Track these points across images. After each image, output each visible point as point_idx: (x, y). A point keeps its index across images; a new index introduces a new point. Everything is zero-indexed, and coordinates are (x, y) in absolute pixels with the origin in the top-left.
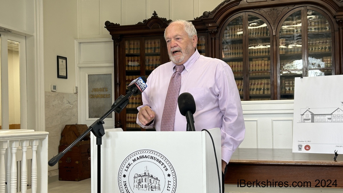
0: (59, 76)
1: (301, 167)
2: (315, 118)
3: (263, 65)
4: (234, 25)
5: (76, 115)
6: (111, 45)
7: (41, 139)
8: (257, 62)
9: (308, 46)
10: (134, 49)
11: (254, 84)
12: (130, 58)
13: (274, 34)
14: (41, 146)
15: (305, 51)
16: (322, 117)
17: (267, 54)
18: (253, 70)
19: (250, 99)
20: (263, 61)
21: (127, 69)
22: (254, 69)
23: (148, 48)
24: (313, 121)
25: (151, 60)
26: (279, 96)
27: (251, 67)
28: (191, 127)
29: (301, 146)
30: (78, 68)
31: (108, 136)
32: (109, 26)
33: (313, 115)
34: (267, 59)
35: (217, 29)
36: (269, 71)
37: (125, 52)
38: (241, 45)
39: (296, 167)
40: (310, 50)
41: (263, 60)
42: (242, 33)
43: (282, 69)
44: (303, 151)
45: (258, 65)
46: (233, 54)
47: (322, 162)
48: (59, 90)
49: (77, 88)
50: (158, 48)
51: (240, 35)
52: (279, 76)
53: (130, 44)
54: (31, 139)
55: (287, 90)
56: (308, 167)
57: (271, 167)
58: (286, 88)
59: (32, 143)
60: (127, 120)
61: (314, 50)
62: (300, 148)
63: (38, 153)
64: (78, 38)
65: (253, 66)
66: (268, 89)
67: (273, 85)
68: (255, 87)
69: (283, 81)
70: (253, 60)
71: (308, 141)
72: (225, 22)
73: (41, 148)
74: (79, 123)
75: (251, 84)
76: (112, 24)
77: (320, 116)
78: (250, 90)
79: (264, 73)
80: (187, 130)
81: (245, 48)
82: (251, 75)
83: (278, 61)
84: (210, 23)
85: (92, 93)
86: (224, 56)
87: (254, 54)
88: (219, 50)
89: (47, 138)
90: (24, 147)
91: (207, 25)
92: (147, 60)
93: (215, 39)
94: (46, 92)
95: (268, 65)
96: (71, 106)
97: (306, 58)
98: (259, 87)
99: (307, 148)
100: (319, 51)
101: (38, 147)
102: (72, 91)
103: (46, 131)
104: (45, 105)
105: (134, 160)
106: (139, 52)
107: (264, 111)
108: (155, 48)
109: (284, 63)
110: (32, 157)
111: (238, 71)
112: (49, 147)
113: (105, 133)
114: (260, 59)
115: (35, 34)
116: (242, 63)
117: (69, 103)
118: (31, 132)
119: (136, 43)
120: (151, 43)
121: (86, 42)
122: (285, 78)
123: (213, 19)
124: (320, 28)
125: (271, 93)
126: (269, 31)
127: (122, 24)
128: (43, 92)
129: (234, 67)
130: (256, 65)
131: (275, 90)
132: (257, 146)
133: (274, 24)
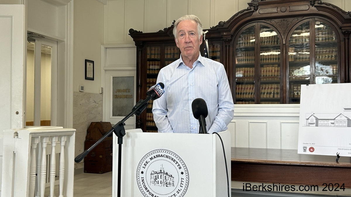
0: (86, 78)
1: (306, 167)
2: (319, 122)
3: (273, 71)
4: (247, 34)
5: (101, 114)
6: (135, 50)
7: (68, 135)
8: (268, 68)
9: (315, 54)
10: (155, 54)
11: (265, 88)
12: (151, 62)
13: (284, 43)
14: (69, 142)
15: (313, 59)
16: (326, 122)
17: (277, 61)
18: (264, 76)
19: (261, 102)
20: (273, 68)
21: (148, 73)
22: (265, 74)
23: (167, 54)
24: (317, 125)
26: (287, 100)
27: (262, 72)
28: (203, 130)
29: (306, 148)
30: (104, 70)
31: (128, 136)
32: (133, 33)
33: (317, 119)
34: (277, 66)
35: (231, 37)
36: (278, 77)
37: (147, 57)
38: (253, 52)
39: (301, 167)
40: (318, 58)
41: (273, 66)
42: (254, 40)
43: (291, 75)
44: (308, 152)
45: (269, 71)
46: (245, 60)
47: (325, 164)
48: (86, 90)
49: (102, 89)
51: (252, 43)
52: (288, 82)
53: (151, 50)
54: (59, 135)
55: (296, 94)
56: (312, 167)
57: (278, 166)
58: (295, 93)
59: (61, 139)
60: (147, 119)
61: (321, 58)
62: (304, 150)
63: (66, 147)
64: (105, 44)
65: (264, 71)
66: (277, 93)
67: (283, 89)
68: (266, 91)
69: (292, 86)
70: (264, 66)
71: (312, 144)
72: (239, 31)
73: (69, 143)
74: (103, 121)
75: (262, 89)
76: (136, 31)
77: (324, 121)
78: (261, 93)
79: (273, 78)
80: (200, 133)
81: (257, 55)
82: (262, 80)
83: (287, 67)
84: (225, 32)
85: (116, 94)
86: (237, 62)
87: (265, 60)
88: (233, 56)
89: (74, 134)
90: (53, 143)
91: (222, 34)
93: (229, 46)
94: (74, 92)
95: (278, 71)
96: (97, 105)
97: (313, 65)
98: (269, 91)
99: (311, 150)
100: (326, 60)
101: (66, 142)
102: (98, 91)
103: (74, 128)
104: (74, 104)
105: (151, 159)
106: (159, 57)
107: (273, 114)
108: (174, 54)
109: (292, 70)
110: (60, 151)
111: (250, 76)
112: (76, 142)
113: (125, 134)
114: (270, 65)
115: (66, 40)
116: (254, 69)
117: (95, 102)
118: (60, 129)
119: (157, 49)
120: (170, 49)
121: (112, 47)
122: (294, 84)
123: (228, 28)
124: (327, 38)
125: (281, 97)
126: (279, 40)
127: (144, 32)
128: (72, 92)
129: (246, 73)
130: (266, 71)
131: (284, 95)
132: (267, 146)
133: (284, 34)
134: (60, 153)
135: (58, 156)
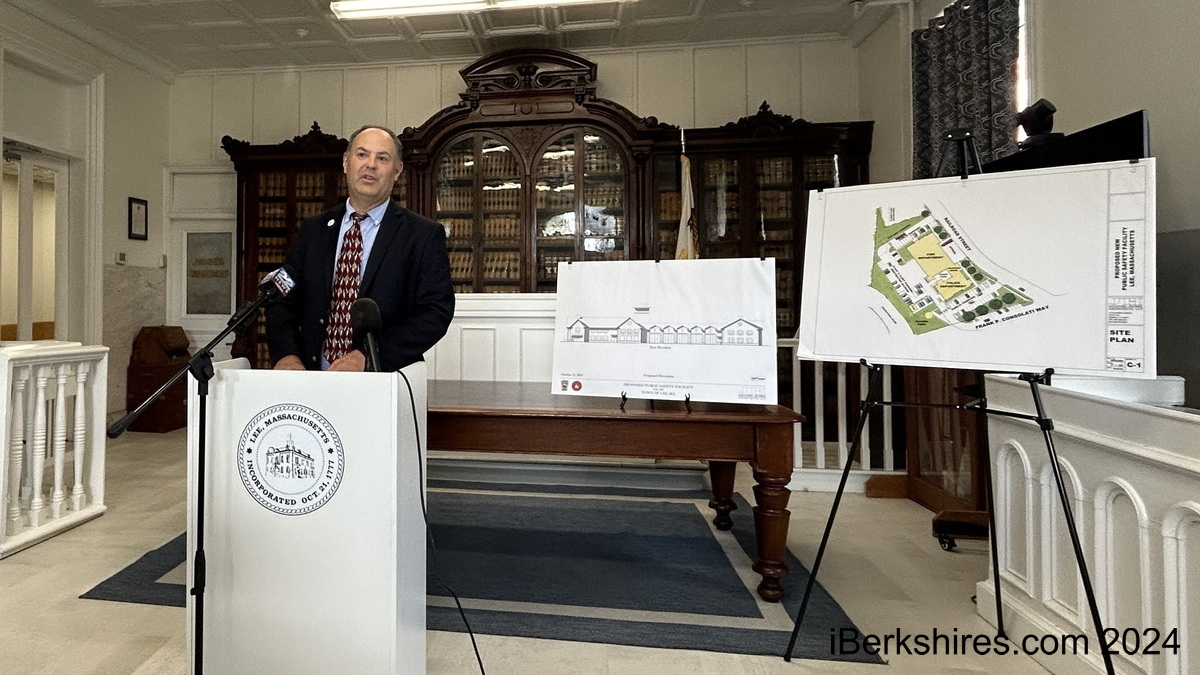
0: (132, 236)
2: (592, 334)
3: (508, 227)
4: (458, 153)
5: (162, 310)
6: (233, 181)
7: (93, 361)
8: (497, 220)
10: (275, 188)
11: (493, 260)
12: (267, 203)
13: (528, 173)
14: (95, 373)
15: (581, 197)
16: (602, 334)
17: (515, 207)
18: (490, 235)
21: (261, 225)
22: (492, 233)
23: (301, 189)
24: (587, 340)
25: (306, 209)
26: (534, 283)
27: (487, 228)
29: (567, 382)
30: (168, 220)
32: (229, 144)
33: (587, 329)
34: (514, 217)
35: (428, 159)
36: (517, 238)
37: (258, 193)
38: (470, 188)
41: (507, 218)
42: (471, 163)
43: (541, 232)
44: (570, 392)
45: (500, 227)
46: (455, 205)
47: (601, 413)
48: (130, 262)
49: (165, 257)
50: (320, 188)
52: (534, 247)
53: (267, 180)
54: (73, 361)
55: (549, 271)
58: (547, 269)
59: (76, 369)
61: (594, 203)
62: (564, 386)
63: (88, 385)
64: (170, 165)
65: (490, 227)
66: (515, 270)
67: (525, 262)
68: (494, 265)
69: (542, 256)
70: (491, 217)
71: (578, 375)
72: (444, 144)
73: (94, 377)
74: (169, 323)
75: (487, 260)
76: (236, 141)
77: (599, 331)
78: (485, 270)
79: (509, 241)
81: (477, 191)
82: (487, 243)
83: (534, 220)
84: (415, 148)
85: (193, 268)
86: (439, 207)
88: (432, 196)
89: (106, 358)
90: (61, 376)
91: (410, 152)
92: (299, 210)
93: (424, 175)
94: (105, 266)
95: (516, 227)
96: (154, 291)
98: (500, 265)
99: (577, 387)
101: (88, 375)
102: (156, 263)
103: (104, 345)
104: (104, 290)
105: (268, 423)
106: (284, 194)
107: (507, 312)
108: (314, 188)
109: (543, 223)
110: (76, 393)
111: (464, 236)
113: (214, 374)
114: (502, 216)
115: (86, 157)
116: (471, 221)
117: (150, 285)
118: (74, 347)
119: (279, 177)
121: (185, 172)
122: (546, 252)
123: (421, 140)
124: (605, 165)
125: (521, 278)
126: (518, 168)
127: (254, 143)
128: (101, 266)
129: (456, 229)
130: (495, 227)
131: (528, 273)
132: (495, 377)
133: (527, 156)
134: (75, 397)
135: (71, 401)
